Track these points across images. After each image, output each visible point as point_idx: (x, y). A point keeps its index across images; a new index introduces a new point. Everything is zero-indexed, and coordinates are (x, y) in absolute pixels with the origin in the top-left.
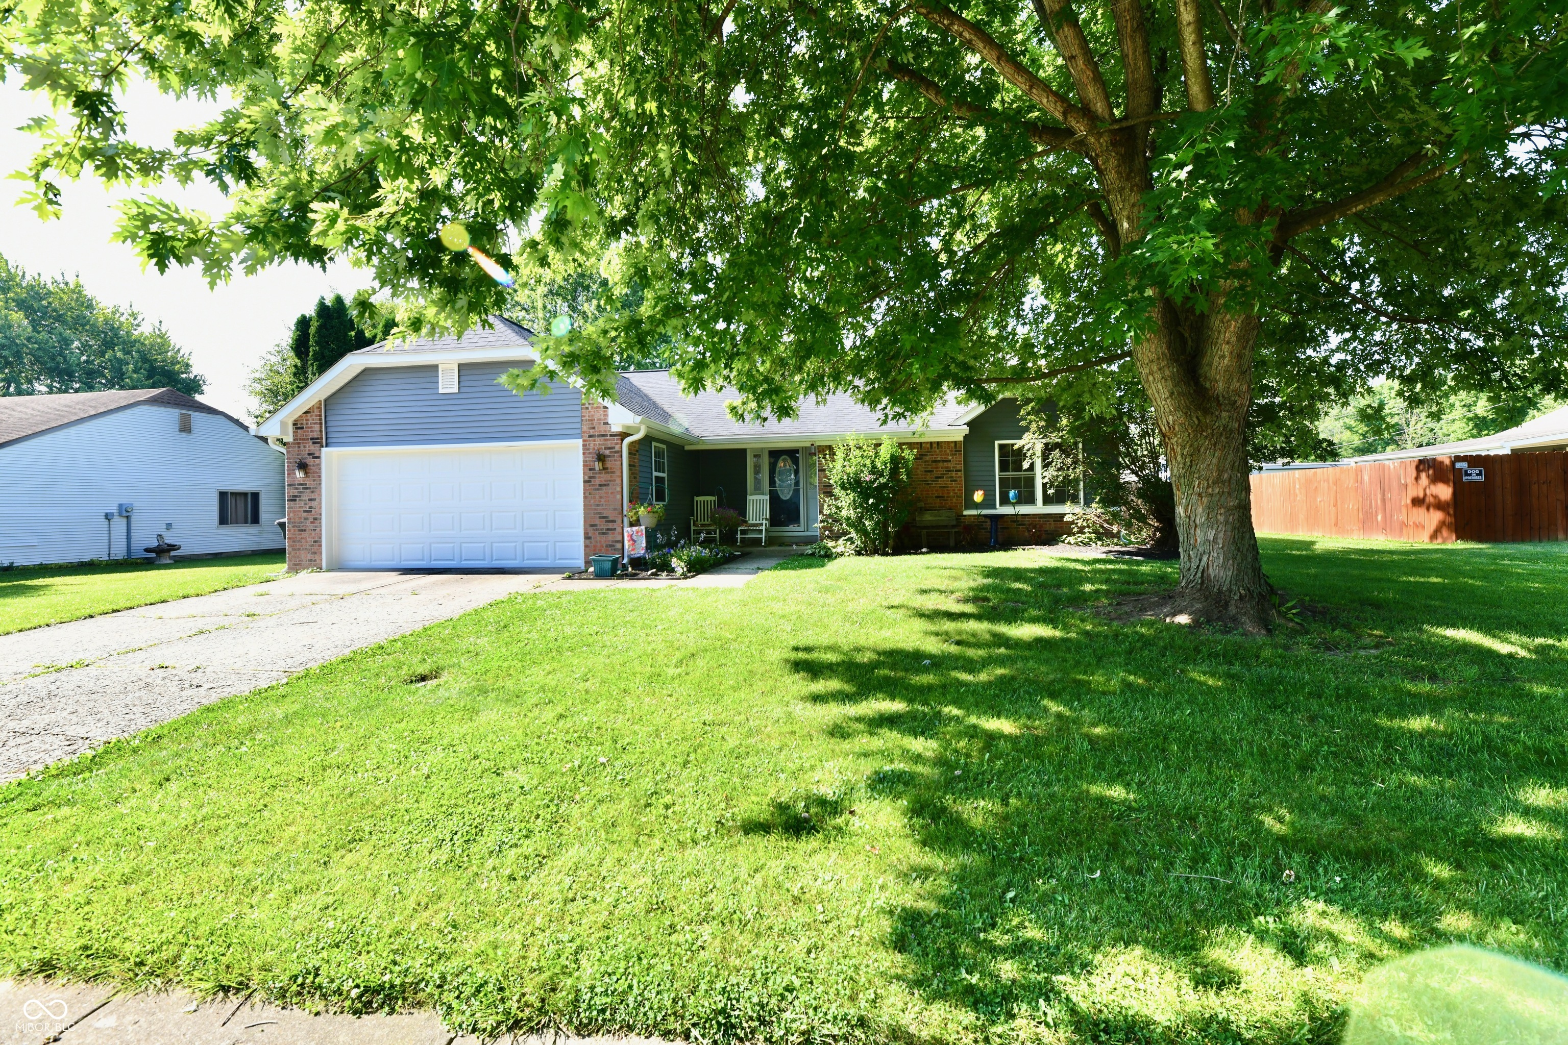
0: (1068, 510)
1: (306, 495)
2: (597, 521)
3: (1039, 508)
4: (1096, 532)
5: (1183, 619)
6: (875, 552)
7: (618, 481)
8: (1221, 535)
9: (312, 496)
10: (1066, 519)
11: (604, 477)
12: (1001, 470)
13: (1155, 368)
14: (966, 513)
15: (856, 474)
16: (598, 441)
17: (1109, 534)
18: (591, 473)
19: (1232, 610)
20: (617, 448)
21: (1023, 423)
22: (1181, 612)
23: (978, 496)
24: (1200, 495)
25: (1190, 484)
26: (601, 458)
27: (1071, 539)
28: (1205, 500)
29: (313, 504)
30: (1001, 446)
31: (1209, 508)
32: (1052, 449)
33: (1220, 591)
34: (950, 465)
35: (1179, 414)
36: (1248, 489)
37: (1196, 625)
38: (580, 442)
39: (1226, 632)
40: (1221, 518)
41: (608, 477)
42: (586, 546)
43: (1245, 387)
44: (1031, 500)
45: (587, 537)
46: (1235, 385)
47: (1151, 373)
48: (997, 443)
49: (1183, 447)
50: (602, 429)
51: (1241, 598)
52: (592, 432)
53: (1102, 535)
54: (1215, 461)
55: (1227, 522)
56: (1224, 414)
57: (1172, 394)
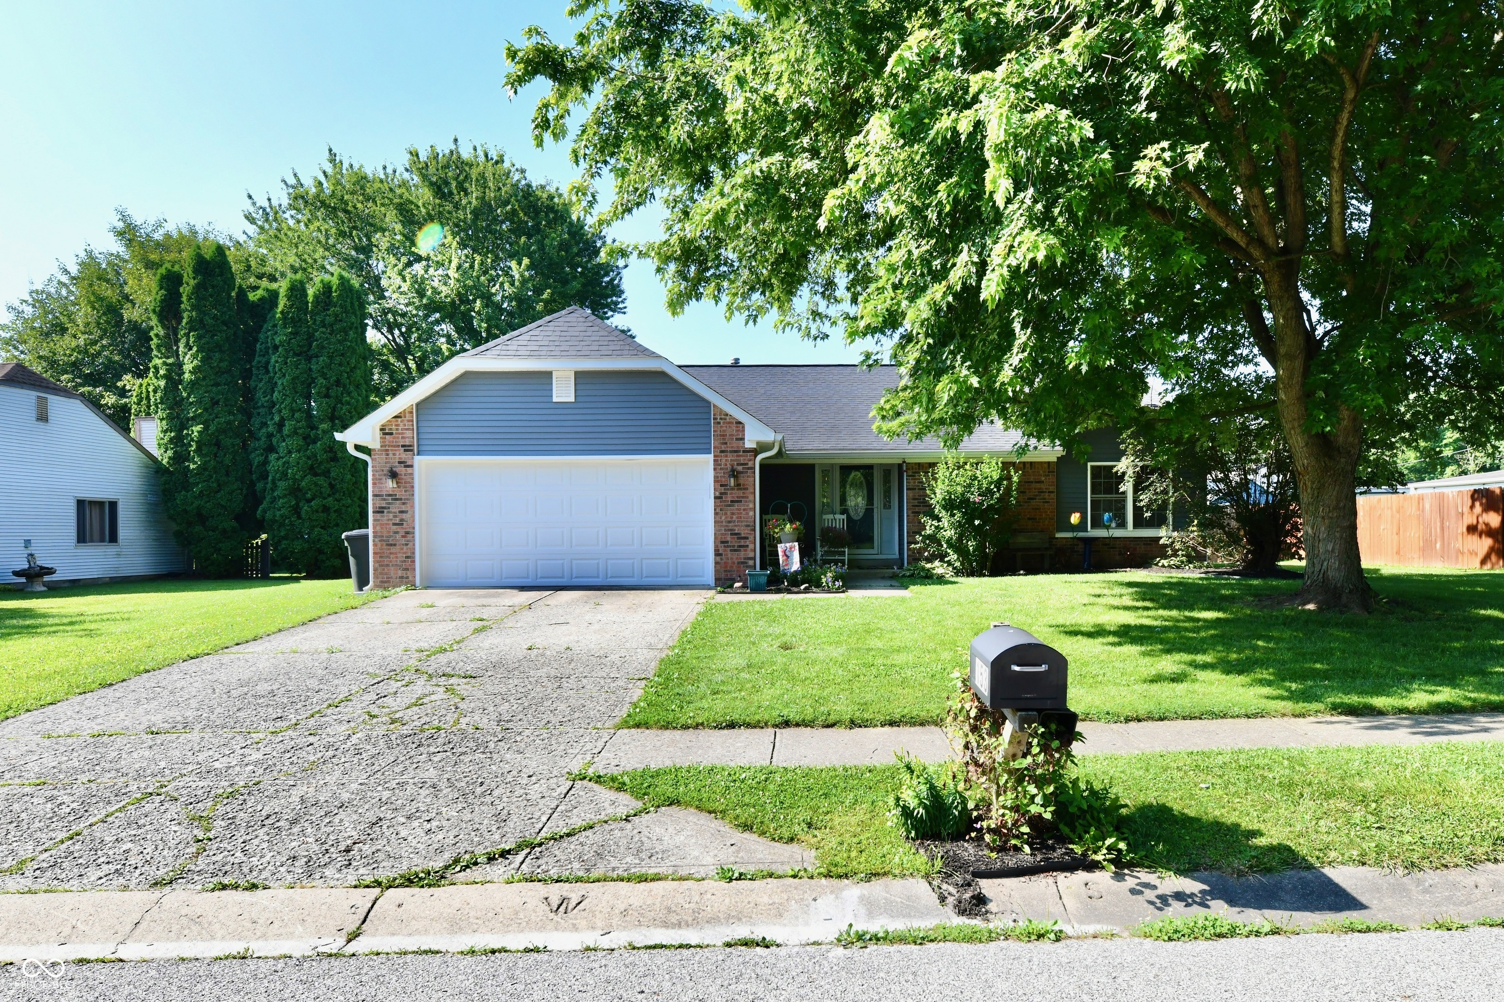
0: (1164, 534)
1: (396, 507)
2: (729, 538)
3: (1130, 531)
4: (1188, 556)
5: (1311, 607)
6: (972, 573)
7: (751, 497)
8: (1337, 547)
9: (403, 508)
10: (1162, 542)
11: (737, 493)
12: (1093, 493)
13: (1296, 425)
14: (1058, 535)
15: (963, 494)
16: (730, 457)
17: (1201, 557)
18: (723, 489)
19: (1344, 599)
20: (750, 464)
21: (1122, 447)
22: (1308, 603)
23: (1075, 518)
24: (1323, 518)
25: (1317, 509)
26: (734, 474)
27: (1165, 562)
28: (1327, 521)
29: (404, 516)
30: (1092, 467)
31: (1330, 528)
32: (1152, 473)
33: (1336, 587)
34: (1042, 486)
35: (1312, 459)
36: (1354, 513)
37: (1320, 609)
38: (710, 458)
39: (1342, 612)
40: (1338, 535)
41: (741, 493)
42: (716, 563)
43: (1356, 441)
44: (1122, 525)
45: (717, 554)
46: (1351, 439)
47: (1293, 428)
48: (1089, 464)
49: (1313, 483)
50: (735, 444)
51: (1351, 592)
52: (723, 447)
53: (1195, 557)
54: (1335, 493)
55: (1341, 538)
56: (1343, 460)
57: (1307, 444)
